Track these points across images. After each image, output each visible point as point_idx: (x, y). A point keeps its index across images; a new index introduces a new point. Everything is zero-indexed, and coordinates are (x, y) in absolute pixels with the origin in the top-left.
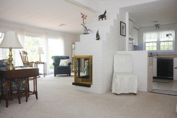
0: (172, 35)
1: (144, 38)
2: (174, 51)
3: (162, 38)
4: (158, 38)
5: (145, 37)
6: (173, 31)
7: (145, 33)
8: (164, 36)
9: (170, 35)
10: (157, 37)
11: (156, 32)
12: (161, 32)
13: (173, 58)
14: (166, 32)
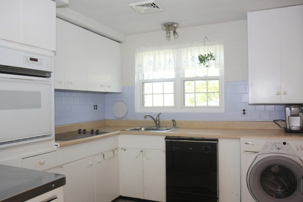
0: (217, 59)
1: (137, 69)
2: (223, 110)
3: (188, 66)
5: (140, 66)
6: (218, 47)
7: (139, 51)
8: (193, 60)
9: (209, 58)
10: (173, 64)
11: (170, 49)
12: (185, 49)
13: (217, 140)
14: (197, 47)
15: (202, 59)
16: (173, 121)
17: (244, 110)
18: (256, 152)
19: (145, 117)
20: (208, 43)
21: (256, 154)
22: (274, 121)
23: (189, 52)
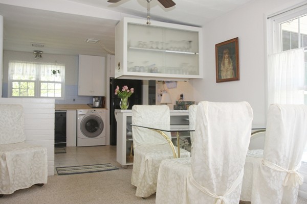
0: (61, 73)
2: (63, 99)
3: (44, 75)
4: (38, 76)
5: (12, 71)
6: (62, 67)
7: (12, 62)
8: (48, 72)
9: (57, 72)
10: (35, 73)
11: (34, 63)
12: (43, 65)
15: (54, 72)
17: (74, 99)
21: (84, 116)
22: (87, 104)
23: (46, 67)
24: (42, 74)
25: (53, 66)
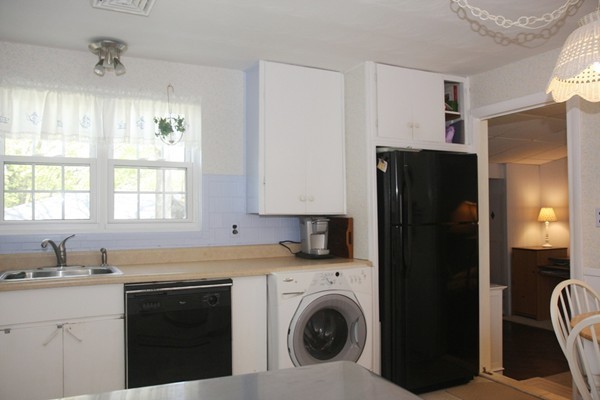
0: (189, 130)
5: (4, 121)
6: (191, 108)
9: (175, 125)
10: (92, 129)
12: (123, 101)
13: (230, 281)
14: (151, 102)
15: (165, 128)
16: (103, 251)
17: (235, 227)
18: (299, 294)
19: (44, 246)
20: (174, 97)
21: (300, 297)
22: (281, 243)
23: (133, 107)
24: (118, 133)
25: (159, 103)
